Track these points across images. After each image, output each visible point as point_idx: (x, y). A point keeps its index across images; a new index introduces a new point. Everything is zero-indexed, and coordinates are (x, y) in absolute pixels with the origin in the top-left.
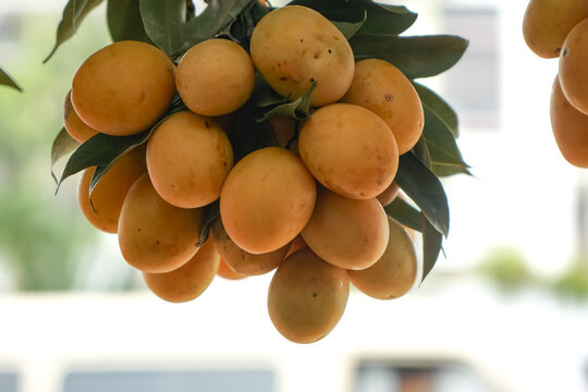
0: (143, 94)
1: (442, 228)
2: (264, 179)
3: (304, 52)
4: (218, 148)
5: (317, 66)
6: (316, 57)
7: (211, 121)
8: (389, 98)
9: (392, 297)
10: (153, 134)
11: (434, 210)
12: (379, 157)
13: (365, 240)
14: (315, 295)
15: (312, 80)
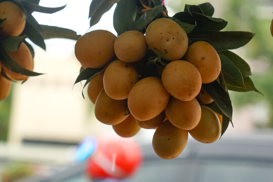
0: (100, 52)
1: (229, 115)
2: (143, 90)
3: (162, 38)
4: (130, 76)
5: (168, 44)
6: (168, 41)
7: (128, 65)
8: (203, 58)
9: (208, 142)
10: (105, 69)
11: (226, 107)
12: (190, 84)
13: (187, 118)
14: (169, 140)
15: (166, 50)
